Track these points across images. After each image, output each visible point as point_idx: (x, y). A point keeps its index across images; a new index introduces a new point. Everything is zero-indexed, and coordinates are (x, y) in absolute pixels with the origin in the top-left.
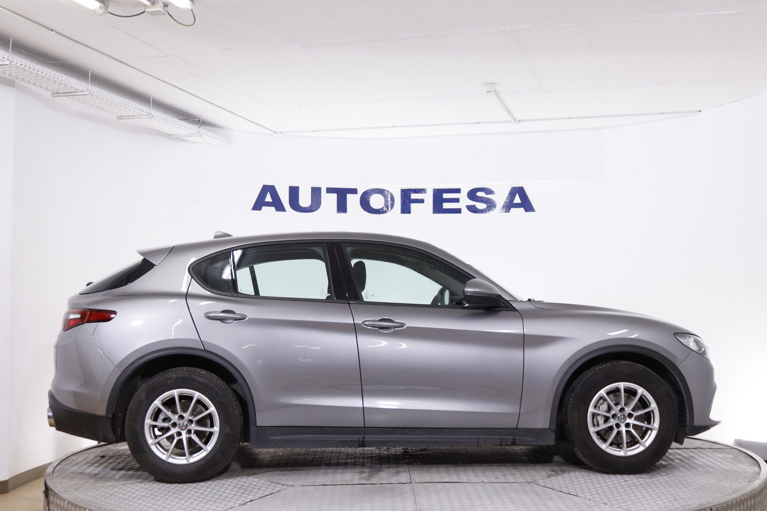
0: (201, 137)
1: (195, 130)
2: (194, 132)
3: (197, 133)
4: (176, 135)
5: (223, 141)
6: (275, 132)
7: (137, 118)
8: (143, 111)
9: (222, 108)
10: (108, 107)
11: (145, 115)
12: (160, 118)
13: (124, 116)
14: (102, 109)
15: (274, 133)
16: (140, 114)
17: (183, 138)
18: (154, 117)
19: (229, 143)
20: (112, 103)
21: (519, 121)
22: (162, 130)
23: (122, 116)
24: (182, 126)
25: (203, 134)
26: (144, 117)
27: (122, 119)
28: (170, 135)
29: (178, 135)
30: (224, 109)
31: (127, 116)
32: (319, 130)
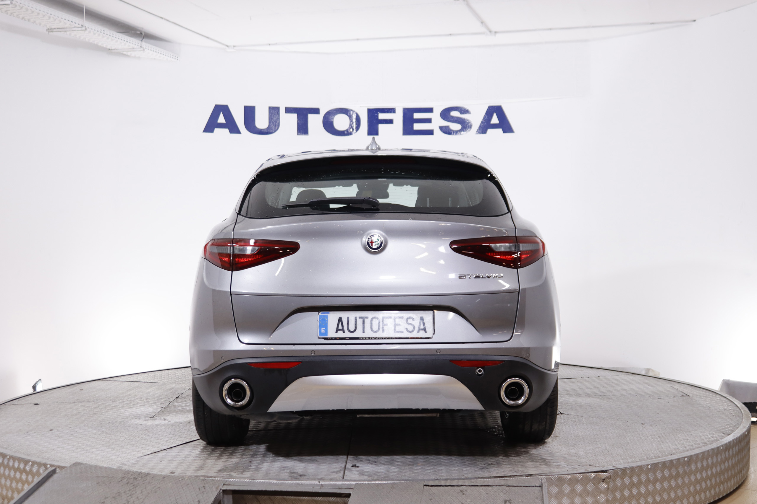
0: (143, 52)
1: (137, 44)
2: (135, 47)
3: (139, 47)
4: (116, 49)
5: (169, 56)
6: (227, 46)
7: (70, 31)
8: (75, 23)
9: (165, 19)
10: (35, 18)
11: (78, 27)
12: (95, 30)
13: (55, 29)
14: (29, 20)
15: (227, 48)
16: (72, 26)
17: (124, 53)
18: (88, 30)
19: (176, 58)
20: (38, 14)
21: (495, 32)
22: (100, 44)
23: (52, 29)
24: (121, 40)
25: (146, 48)
26: (76, 29)
27: (53, 32)
28: (110, 49)
29: (118, 49)
30: (167, 20)
31: (58, 29)
32: (276, 44)
